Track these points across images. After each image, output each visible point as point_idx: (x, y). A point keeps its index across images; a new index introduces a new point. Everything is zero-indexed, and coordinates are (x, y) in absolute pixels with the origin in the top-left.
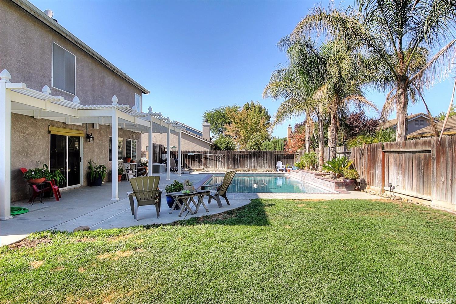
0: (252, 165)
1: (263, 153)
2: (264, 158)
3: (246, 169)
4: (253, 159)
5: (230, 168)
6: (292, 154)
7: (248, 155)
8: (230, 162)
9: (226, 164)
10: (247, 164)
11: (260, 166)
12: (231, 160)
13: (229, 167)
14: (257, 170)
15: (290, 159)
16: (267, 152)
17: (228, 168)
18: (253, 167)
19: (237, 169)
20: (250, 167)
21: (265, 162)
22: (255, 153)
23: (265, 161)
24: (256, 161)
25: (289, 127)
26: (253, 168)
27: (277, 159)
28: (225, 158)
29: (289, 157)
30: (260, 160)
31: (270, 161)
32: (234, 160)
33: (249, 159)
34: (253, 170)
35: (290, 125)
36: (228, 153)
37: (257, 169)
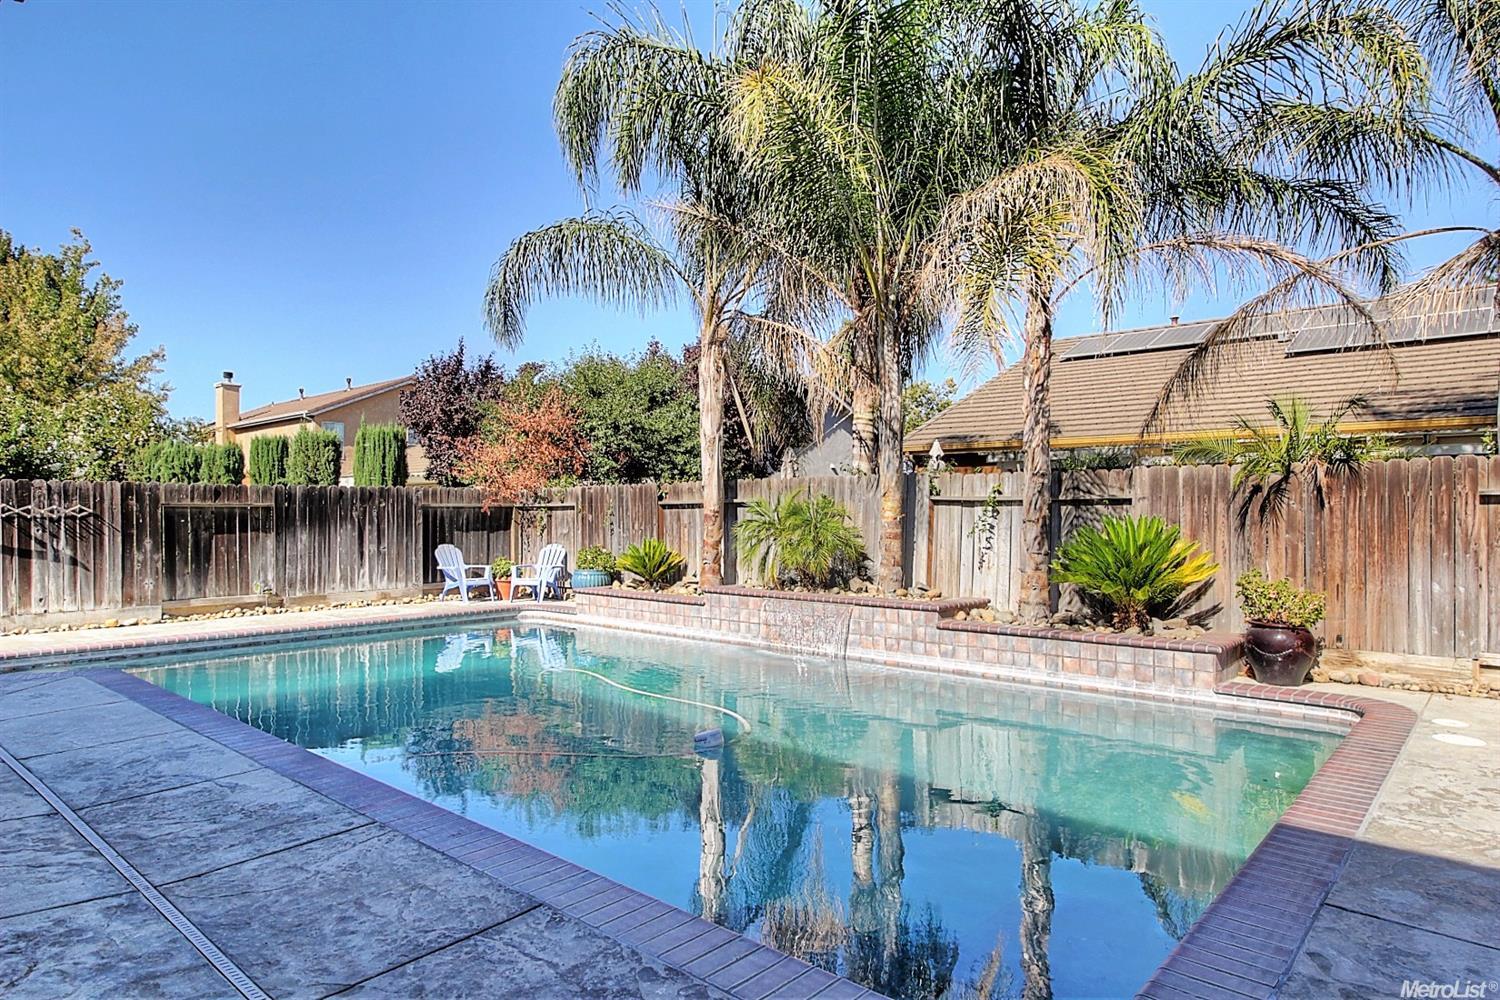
0: (298, 570)
1: (363, 501)
2: (367, 527)
3: (254, 598)
4: (305, 537)
5: (142, 601)
6: (501, 507)
7: (267, 509)
8: (137, 556)
9: (112, 576)
10: (264, 569)
11: (343, 578)
12: (148, 543)
13: (136, 592)
14: (324, 597)
15: (491, 530)
16: (381, 496)
17: (128, 600)
18: (303, 581)
19: (195, 603)
20: (285, 582)
21: (370, 547)
22: (311, 503)
23: (374, 547)
24: (324, 548)
25: (226, 381)
26: (303, 588)
27: (437, 530)
28: (99, 532)
29: (487, 523)
30: (342, 538)
31: (399, 543)
32: (171, 541)
33: (278, 534)
34: (300, 601)
35: (229, 375)
36: (124, 500)
37: (328, 591)
